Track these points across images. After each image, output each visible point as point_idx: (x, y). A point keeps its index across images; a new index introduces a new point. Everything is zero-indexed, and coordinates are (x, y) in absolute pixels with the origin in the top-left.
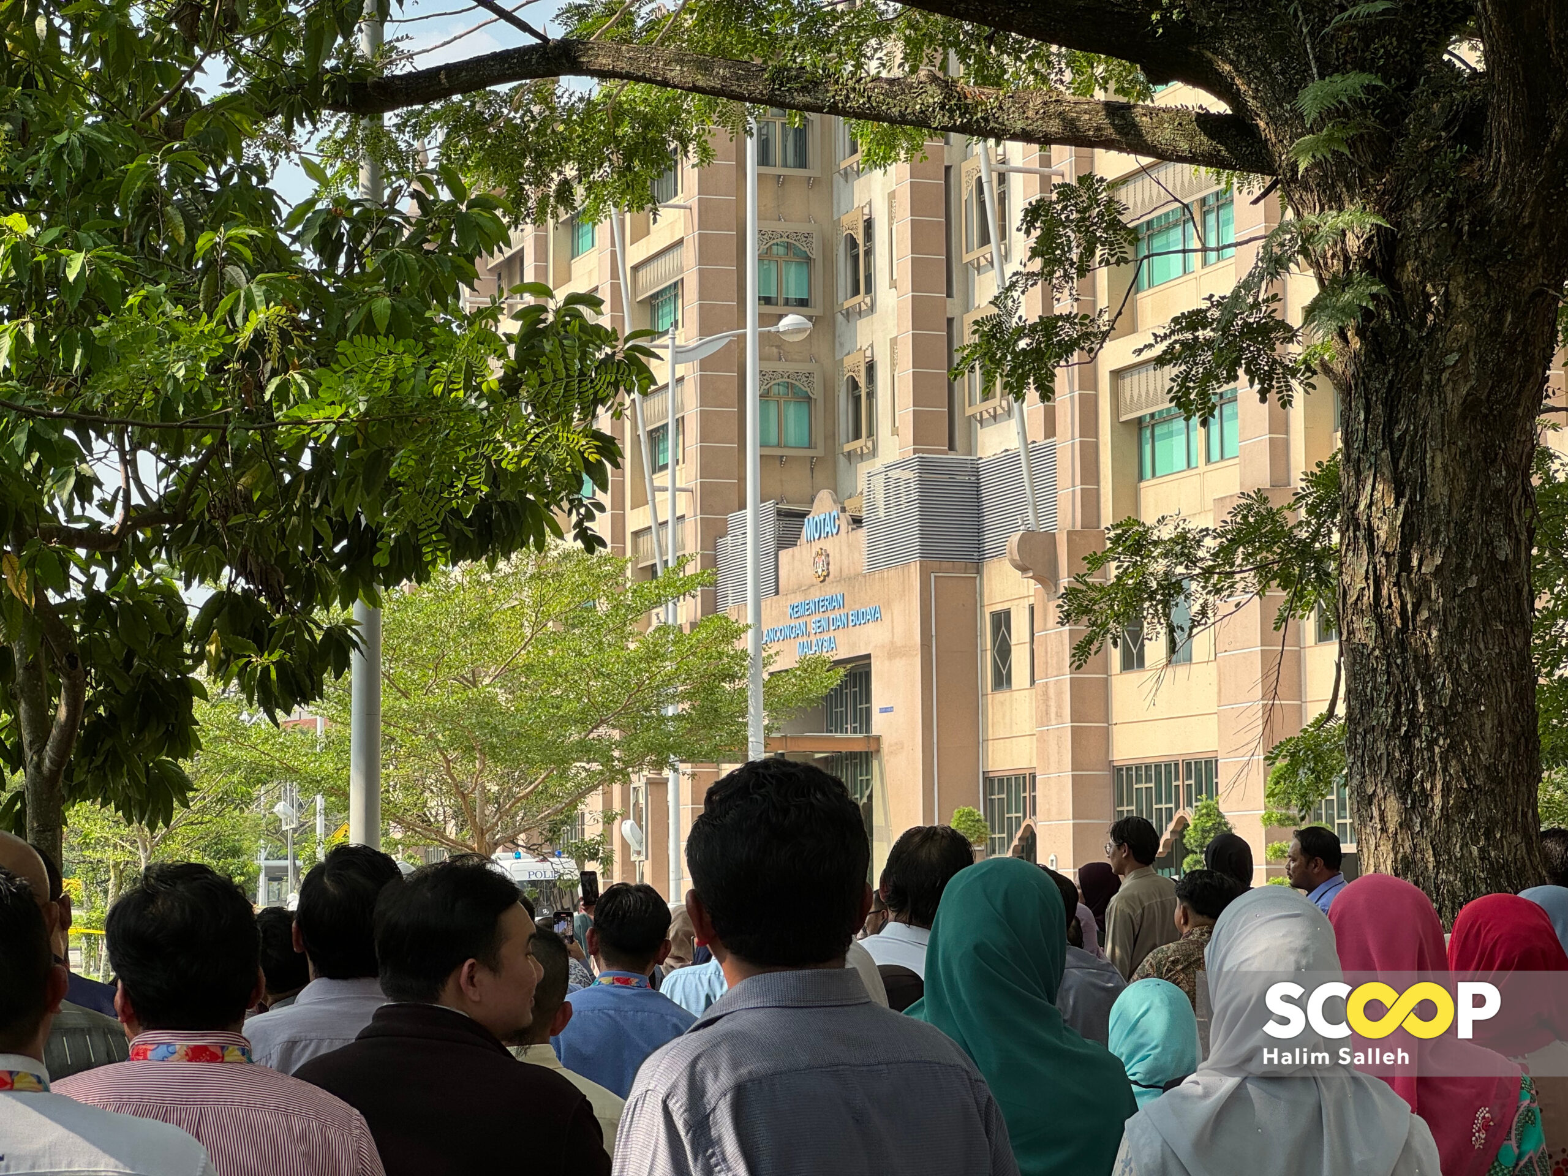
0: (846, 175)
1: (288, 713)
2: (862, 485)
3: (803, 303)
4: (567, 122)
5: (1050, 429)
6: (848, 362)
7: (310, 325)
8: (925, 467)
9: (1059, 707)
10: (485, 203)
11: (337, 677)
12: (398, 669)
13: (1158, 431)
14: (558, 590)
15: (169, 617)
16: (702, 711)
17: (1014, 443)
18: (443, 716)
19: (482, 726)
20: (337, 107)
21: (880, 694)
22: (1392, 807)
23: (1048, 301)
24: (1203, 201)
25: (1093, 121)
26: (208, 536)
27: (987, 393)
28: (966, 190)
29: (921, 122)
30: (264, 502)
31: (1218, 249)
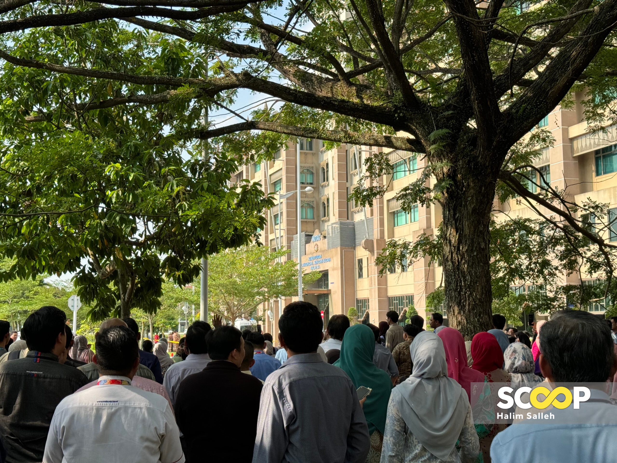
0: (322, 152)
1: (185, 286)
2: (326, 228)
3: (311, 184)
4: (253, 139)
5: (372, 214)
6: (322, 198)
7: (190, 191)
8: (341, 224)
9: (375, 282)
10: (232, 160)
11: (196, 277)
12: (212, 274)
13: (399, 214)
14: (252, 254)
15: (156, 262)
16: (287, 284)
17: (363, 218)
18: (223, 285)
19: (233, 288)
20: (196, 138)
21: (331, 279)
22: (456, 309)
23: (371, 183)
24: (409, 158)
25: (382, 141)
26: (165, 242)
27: (356, 206)
28: (351, 156)
29: (340, 141)
30: (179, 234)
31: (413, 170)
